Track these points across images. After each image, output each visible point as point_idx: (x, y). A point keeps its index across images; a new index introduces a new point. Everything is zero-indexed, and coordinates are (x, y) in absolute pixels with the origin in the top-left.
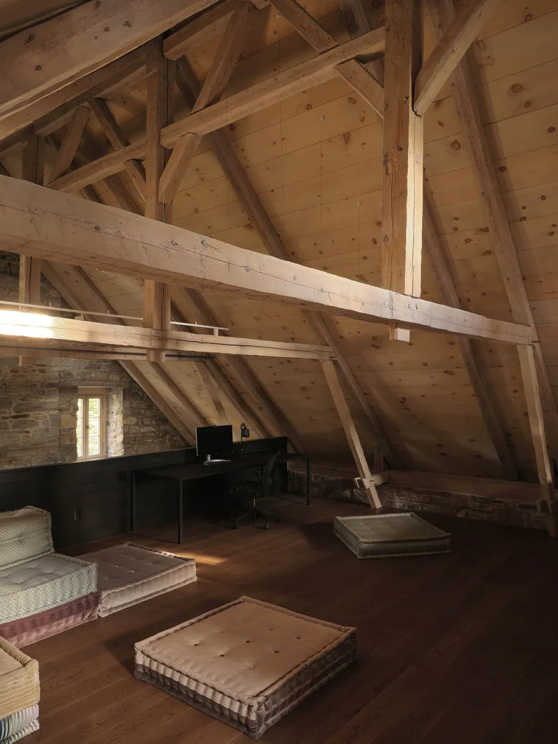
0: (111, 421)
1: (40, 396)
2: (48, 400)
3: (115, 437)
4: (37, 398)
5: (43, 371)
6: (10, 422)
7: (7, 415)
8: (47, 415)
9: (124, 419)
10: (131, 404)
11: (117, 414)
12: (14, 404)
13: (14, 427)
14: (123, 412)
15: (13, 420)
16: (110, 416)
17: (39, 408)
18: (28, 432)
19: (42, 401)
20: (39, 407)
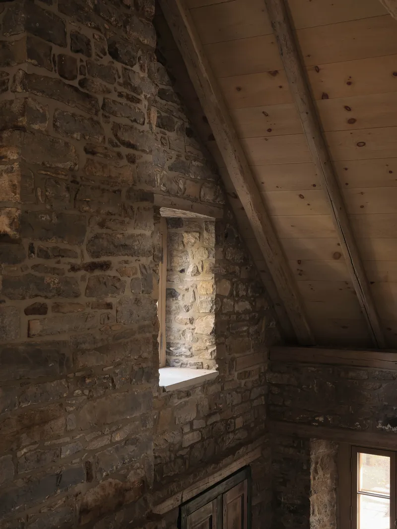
0: (179, 287)
1: (127, 220)
2: (138, 231)
3: (191, 321)
4: (122, 223)
5: (132, 160)
6: (83, 278)
7: (78, 262)
8: (136, 265)
9: (216, 283)
10: (224, 253)
11: (197, 273)
12: (89, 235)
13: (90, 291)
14: (213, 270)
15: (88, 275)
16: (176, 277)
17: (125, 248)
18: (109, 306)
19: (130, 231)
20: (125, 246)
